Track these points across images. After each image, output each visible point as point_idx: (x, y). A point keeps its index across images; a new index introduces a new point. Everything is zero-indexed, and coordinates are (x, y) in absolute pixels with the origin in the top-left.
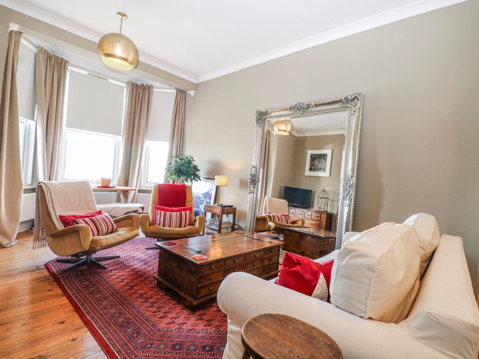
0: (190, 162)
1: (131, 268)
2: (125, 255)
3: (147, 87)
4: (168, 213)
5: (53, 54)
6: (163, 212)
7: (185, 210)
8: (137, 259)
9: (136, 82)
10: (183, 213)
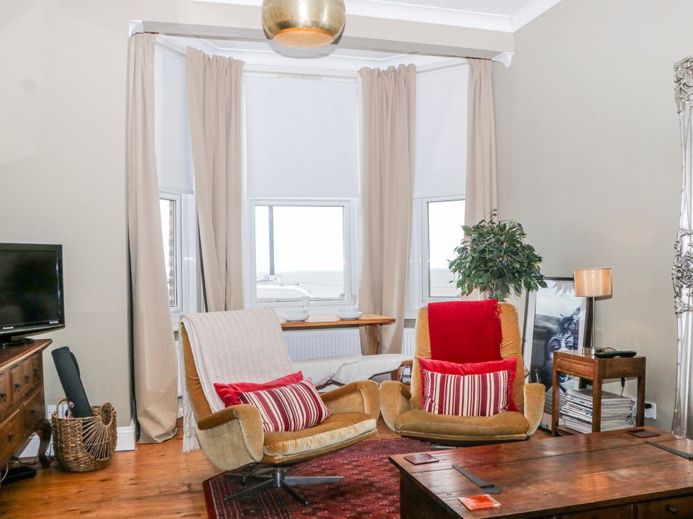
0: (512, 240)
1: (359, 509)
2: (356, 477)
3: (403, 72)
4: (451, 378)
5: (214, 55)
6: (439, 375)
7: (495, 369)
8: (379, 490)
9: (377, 67)
10: (490, 377)
